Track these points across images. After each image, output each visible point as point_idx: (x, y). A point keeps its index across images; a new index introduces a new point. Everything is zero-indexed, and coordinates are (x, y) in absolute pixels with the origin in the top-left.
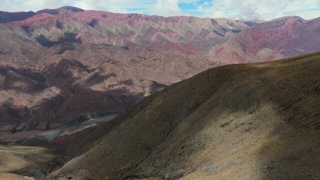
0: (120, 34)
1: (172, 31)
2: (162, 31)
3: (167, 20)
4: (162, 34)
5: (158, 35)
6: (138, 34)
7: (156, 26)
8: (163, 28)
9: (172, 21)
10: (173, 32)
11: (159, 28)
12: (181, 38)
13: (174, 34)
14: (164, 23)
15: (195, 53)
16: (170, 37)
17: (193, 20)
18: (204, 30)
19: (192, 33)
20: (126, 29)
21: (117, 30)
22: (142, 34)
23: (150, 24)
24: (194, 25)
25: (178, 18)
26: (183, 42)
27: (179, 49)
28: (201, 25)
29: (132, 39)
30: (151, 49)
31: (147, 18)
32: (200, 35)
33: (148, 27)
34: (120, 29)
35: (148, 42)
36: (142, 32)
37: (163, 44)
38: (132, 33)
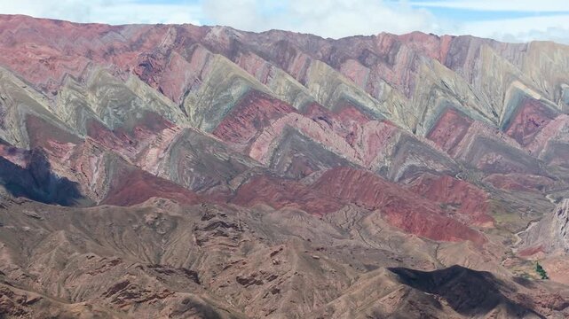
0: (95, 129)
1: (363, 109)
2: (309, 108)
3: (337, 53)
4: (305, 123)
5: (289, 132)
6: (182, 124)
7: (280, 85)
8: (316, 91)
9: (362, 58)
10: (368, 115)
11: (295, 93)
12: (408, 144)
13: (373, 126)
14: (320, 69)
15: (475, 226)
16: (350, 137)
17: (471, 52)
18: (524, 101)
19: (462, 120)
20: (126, 99)
21: (81, 106)
22: (205, 126)
23: (247, 74)
24: (472, 76)
25: (395, 42)
26: (417, 163)
27: (393, 205)
28: (510, 78)
29: (153, 152)
30: (230, 220)
31: (235, 46)
32: (506, 127)
33: (236, 92)
34: (93, 102)
35: (232, 169)
36: (208, 114)
37: (310, 180)
38: (155, 122)
